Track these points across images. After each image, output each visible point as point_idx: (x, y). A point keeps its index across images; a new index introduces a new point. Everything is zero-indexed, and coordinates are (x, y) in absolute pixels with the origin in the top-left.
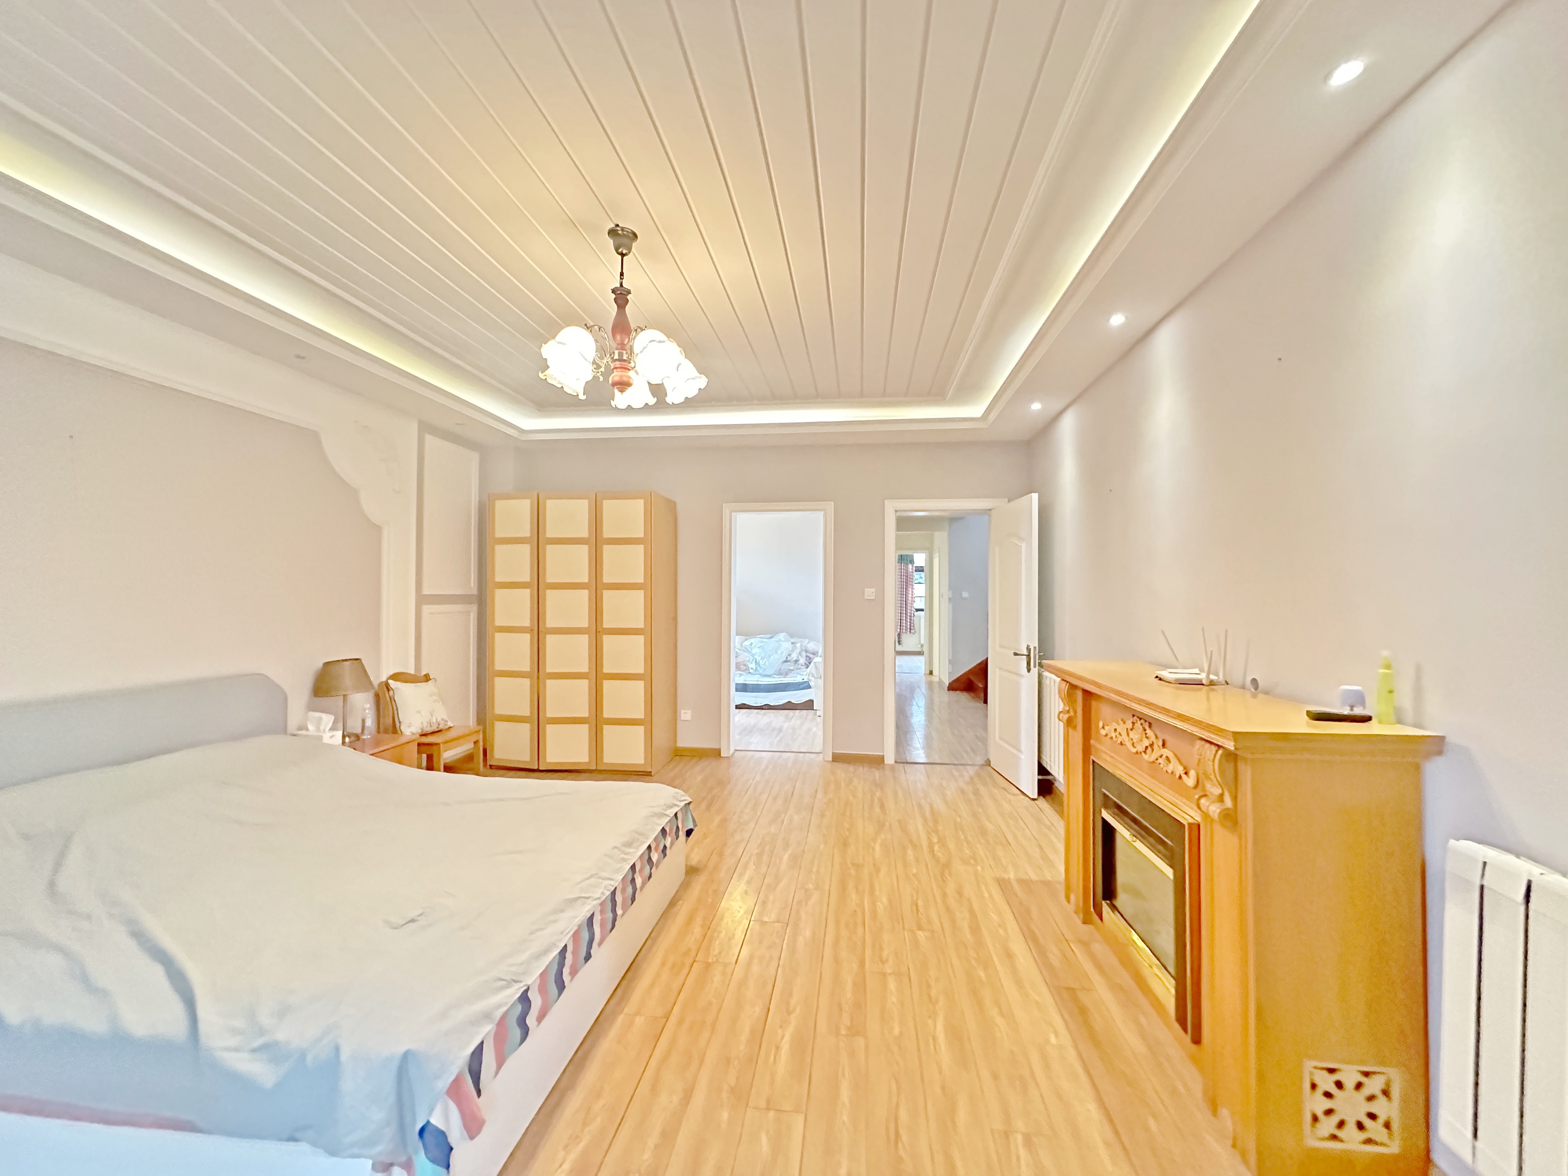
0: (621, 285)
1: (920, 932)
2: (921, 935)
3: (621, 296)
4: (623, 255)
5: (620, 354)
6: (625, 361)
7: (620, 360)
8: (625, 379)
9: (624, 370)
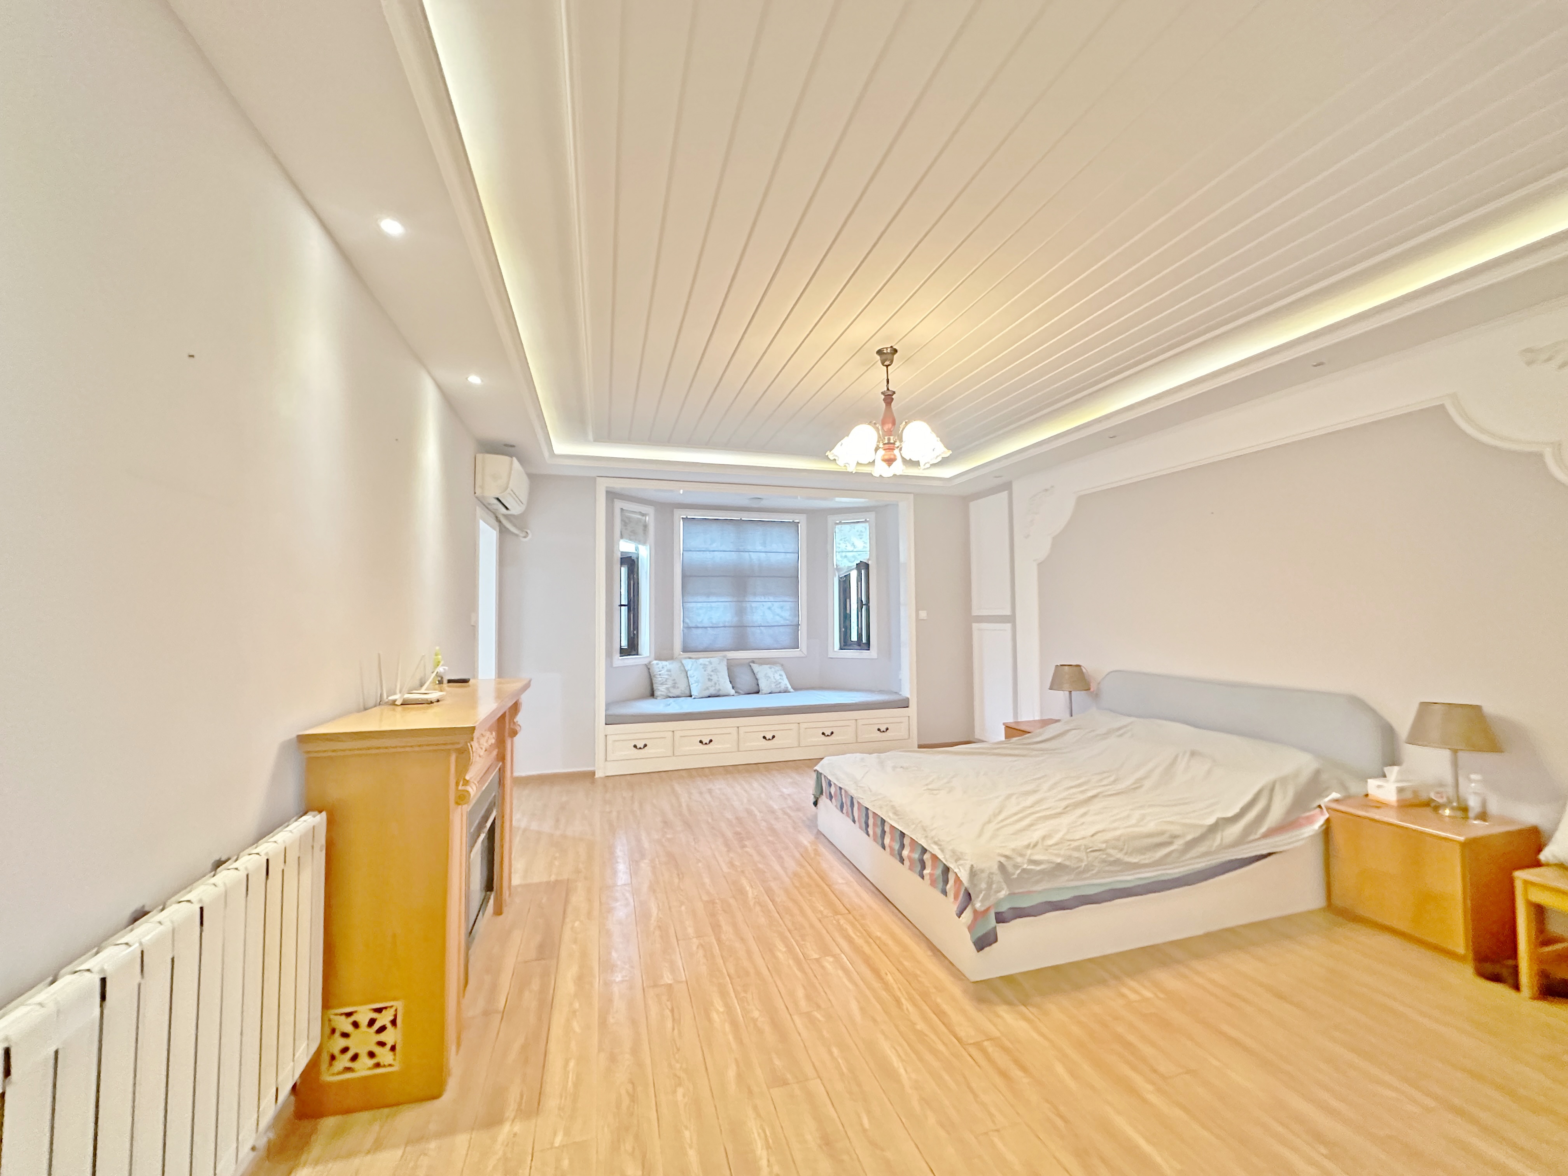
0: (888, 389)
1: (670, 982)
2: (668, 979)
3: (889, 397)
4: (887, 366)
5: (889, 439)
6: (891, 443)
7: (889, 443)
8: (892, 457)
9: (891, 451)
